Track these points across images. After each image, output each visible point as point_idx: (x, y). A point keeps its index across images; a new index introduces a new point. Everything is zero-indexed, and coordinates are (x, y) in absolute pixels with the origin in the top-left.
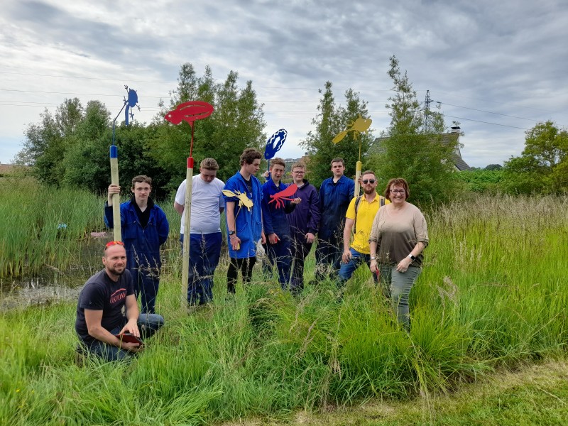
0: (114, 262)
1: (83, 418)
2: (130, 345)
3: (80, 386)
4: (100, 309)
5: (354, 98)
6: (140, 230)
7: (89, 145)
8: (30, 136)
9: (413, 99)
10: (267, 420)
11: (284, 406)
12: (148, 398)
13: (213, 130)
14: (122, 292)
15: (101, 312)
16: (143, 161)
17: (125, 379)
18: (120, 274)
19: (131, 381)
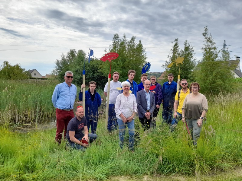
0: (80, 113)
1: (66, 168)
2: (85, 144)
3: (66, 157)
4: (74, 131)
5: (188, 45)
6: (91, 102)
7: (78, 67)
8: (57, 64)
9: (214, 46)
10: (132, 177)
11: (139, 172)
12: (89, 164)
13: (125, 61)
14: (82, 125)
15: (74, 132)
16: (98, 73)
17: (81, 156)
18: (82, 118)
19: (84, 157)
